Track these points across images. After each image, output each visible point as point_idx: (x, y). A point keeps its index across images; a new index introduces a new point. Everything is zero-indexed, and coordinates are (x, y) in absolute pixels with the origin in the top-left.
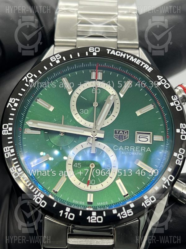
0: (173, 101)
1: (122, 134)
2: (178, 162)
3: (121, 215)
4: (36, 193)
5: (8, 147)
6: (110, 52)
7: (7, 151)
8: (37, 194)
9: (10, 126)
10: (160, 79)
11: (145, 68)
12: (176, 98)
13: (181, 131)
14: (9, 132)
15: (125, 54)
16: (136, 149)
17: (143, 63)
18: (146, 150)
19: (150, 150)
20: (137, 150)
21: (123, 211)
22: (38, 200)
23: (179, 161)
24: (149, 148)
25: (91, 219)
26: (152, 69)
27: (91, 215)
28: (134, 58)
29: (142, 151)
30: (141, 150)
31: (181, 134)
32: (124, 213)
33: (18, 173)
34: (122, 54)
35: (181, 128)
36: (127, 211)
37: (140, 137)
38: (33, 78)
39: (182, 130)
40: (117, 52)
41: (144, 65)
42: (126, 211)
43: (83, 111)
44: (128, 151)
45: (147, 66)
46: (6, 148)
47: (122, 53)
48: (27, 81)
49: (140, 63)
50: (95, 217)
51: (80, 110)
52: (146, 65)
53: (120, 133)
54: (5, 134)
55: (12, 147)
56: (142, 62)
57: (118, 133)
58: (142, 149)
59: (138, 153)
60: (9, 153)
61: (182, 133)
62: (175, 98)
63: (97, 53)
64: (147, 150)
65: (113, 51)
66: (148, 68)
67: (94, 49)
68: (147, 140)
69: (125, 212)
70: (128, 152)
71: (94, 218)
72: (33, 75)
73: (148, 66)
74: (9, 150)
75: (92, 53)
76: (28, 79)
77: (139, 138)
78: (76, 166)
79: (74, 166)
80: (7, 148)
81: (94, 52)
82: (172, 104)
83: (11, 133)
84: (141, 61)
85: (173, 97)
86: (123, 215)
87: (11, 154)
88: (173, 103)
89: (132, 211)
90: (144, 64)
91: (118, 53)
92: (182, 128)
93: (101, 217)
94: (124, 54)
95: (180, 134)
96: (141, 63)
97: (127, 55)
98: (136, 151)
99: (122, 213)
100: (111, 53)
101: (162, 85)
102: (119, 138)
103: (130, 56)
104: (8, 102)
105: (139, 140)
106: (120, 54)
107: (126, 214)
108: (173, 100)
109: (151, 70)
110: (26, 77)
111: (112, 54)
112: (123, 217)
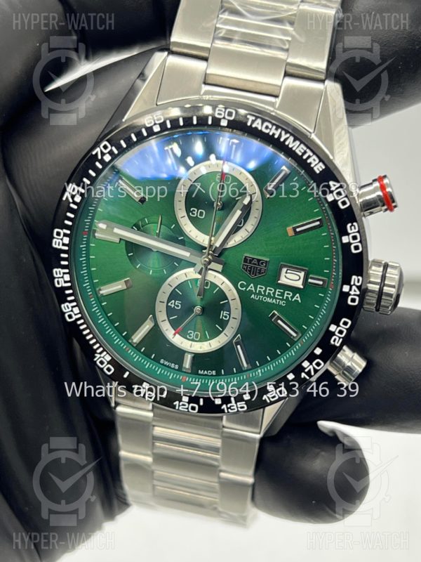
0: (348, 234)
1: (255, 264)
2: (334, 341)
3: (228, 408)
4: (98, 351)
5: (60, 269)
6: (253, 121)
7: (59, 276)
8: (101, 353)
9: (65, 235)
10: (333, 188)
11: (310, 163)
12: (355, 228)
13: (350, 290)
14: (64, 245)
15: (279, 130)
16: (277, 293)
17: (309, 153)
18: (292, 297)
19: (299, 299)
20: (278, 295)
21: (230, 402)
22: (102, 363)
23: (337, 339)
24: (298, 295)
25: (179, 406)
26: (324, 167)
27: (180, 401)
28: (294, 141)
29: (285, 298)
30: (283, 297)
31: (350, 295)
32: (233, 406)
33: (73, 315)
34: (273, 131)
35: (352, 283)
36: (238, 404)
37: (288, 271)
38: (111, 153)
39: (354, 288)
40: (266, 124)
41: (309, 157)
42: (236, 403)
43: (195, 213)
44: (262, 295)
45: (314, 160)
46: (58, 270)
47: (274, 127)
48: (100, 157)
49: (303, 151)
50: (187, 404)
51: (192, 209)
52: (314, 157)
53: (253, 262)
54: (57, 246)
55: (67, 271)
56: (308, 150)
57: (250, 263)
58: (286, 295)
59: (278, 301)
60: (62, 279)
61: (352, 293)
62: (353, 227)
63: (229, 121)
64: (295, 298)
65: (259, 121)
66: (316, 165)
67: (225, 112)
68: (298, 278)
69: (235, 405)
70: (261, 297)
71: (183, 405)
72: (112, 146)
73: (317, 161)
74: (61, 276)
75: (220, 120)
76: (103, 154)
77: (286, 273)
78: (173, 306)
79: (169, 304)
80: (60, 272)
81: (224, 118)
82: (345, 239)
83: (66, 248)
84: (305, 148)
85: (351, 227)
86: (230, 408)
87: (65, 282)
88: (347, 237)
89: (246, 404)
90: (311, 154)
91: (267, 127)
92: (354, 285)
93: (196, 406)
94: (276, 129)
95: (348, 294)
96: (305, 152)
97: (283, 133)
98: (276, 296)
99: (229, 406)
100: (254, 126)
101: (335, 202)
102: (250, 271)
103: (288, 135)
104: (64, 190)
105: (285, 276)
106: (271, 129)
107: (235, 407)
108: (349, 231)
109: (321, 170)
110: (98, 150)
111: (256, 128)
112: (229, 410)
